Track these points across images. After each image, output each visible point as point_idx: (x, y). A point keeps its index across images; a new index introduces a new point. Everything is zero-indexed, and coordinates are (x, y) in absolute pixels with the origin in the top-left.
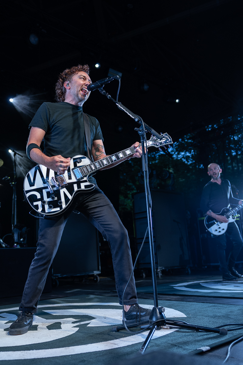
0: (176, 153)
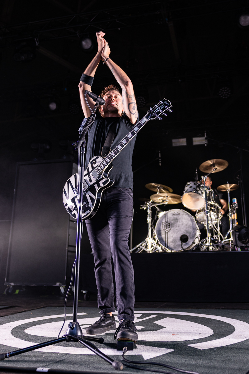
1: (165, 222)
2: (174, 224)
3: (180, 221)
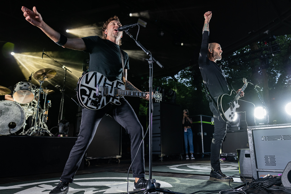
0: (180, 79)
2: (4, 112)
3: (11, 110)
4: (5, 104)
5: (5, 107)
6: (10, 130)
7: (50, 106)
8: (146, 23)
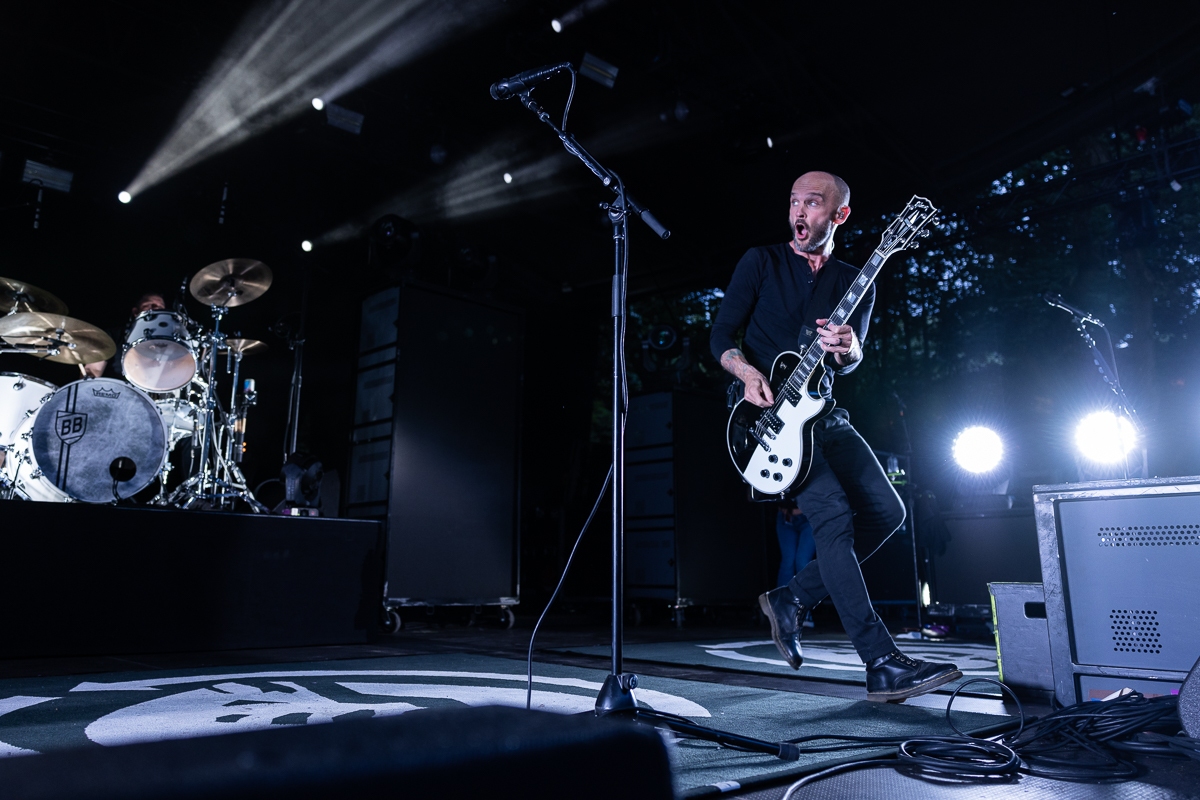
1: (67, 411)
2: (95, 421)
3: (118, 415)
4: (97, 393)
5: (98, 403)
6: (115, 487)
7: (252, 401)
8: (614, 71)
